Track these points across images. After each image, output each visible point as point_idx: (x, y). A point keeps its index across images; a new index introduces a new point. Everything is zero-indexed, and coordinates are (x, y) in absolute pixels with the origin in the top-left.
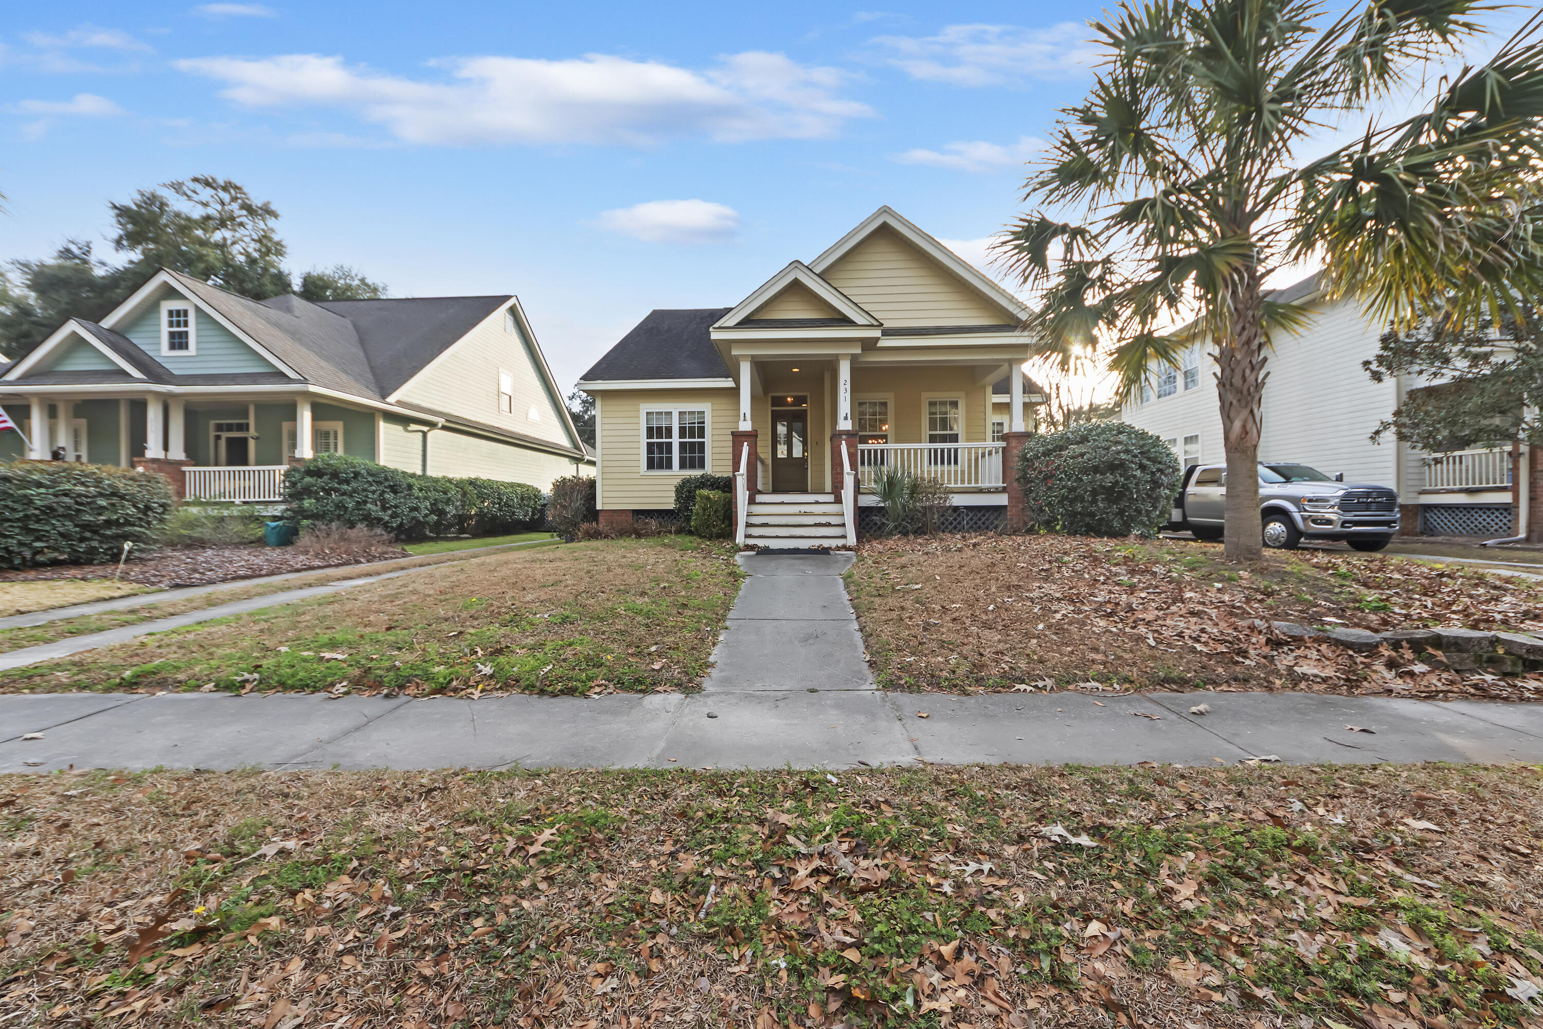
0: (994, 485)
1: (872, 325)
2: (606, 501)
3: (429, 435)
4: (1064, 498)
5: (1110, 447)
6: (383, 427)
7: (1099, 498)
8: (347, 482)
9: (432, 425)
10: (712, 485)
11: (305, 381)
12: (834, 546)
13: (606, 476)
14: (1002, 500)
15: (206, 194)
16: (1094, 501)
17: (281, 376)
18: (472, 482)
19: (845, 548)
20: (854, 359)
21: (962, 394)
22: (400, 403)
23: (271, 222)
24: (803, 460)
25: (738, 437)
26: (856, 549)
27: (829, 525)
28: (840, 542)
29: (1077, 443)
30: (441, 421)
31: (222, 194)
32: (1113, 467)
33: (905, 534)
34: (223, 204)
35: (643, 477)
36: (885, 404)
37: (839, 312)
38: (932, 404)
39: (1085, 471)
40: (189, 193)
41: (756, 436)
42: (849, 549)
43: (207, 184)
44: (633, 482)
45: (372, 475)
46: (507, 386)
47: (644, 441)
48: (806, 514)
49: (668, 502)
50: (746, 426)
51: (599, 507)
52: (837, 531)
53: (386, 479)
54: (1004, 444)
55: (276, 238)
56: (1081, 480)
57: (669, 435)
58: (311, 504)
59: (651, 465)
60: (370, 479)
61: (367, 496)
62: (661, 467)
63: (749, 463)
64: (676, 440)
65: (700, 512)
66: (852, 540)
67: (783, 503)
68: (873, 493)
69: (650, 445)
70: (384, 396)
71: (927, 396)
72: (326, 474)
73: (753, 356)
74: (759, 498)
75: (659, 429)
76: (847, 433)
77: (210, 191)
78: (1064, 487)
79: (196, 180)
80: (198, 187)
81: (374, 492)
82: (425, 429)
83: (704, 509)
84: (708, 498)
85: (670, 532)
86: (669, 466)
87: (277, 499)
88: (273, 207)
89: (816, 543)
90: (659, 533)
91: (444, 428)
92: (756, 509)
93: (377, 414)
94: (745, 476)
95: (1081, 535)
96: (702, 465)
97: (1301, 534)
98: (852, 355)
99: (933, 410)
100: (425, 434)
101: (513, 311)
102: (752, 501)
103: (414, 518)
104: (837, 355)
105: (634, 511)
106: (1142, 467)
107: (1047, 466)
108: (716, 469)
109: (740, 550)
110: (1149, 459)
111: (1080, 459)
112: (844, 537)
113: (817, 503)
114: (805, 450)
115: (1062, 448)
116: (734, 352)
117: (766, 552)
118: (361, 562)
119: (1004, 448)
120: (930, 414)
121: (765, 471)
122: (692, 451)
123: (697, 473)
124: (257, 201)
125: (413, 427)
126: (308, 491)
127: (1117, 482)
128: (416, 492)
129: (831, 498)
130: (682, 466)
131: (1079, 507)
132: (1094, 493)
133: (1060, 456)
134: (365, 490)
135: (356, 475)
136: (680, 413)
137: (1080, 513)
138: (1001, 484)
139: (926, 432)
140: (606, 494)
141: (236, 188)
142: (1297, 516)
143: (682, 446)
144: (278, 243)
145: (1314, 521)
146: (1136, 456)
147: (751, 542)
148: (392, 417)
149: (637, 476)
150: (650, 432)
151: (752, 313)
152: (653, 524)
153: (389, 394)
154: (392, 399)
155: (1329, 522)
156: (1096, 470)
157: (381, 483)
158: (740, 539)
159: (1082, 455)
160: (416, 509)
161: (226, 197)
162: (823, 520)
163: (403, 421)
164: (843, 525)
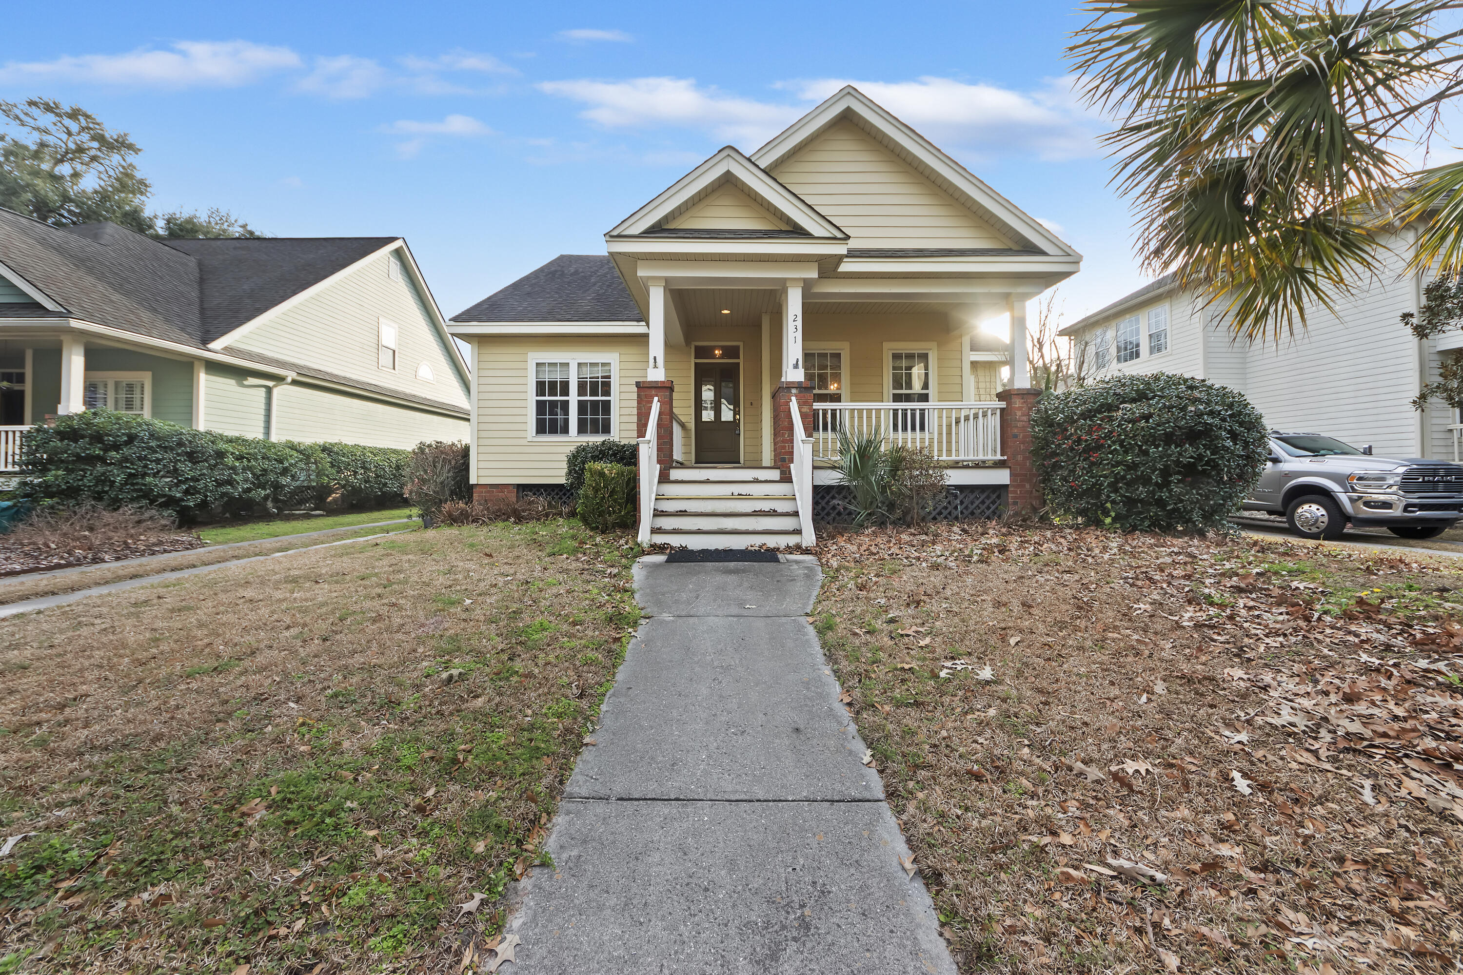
0: (990, 457)
1: (835, 238)
2: (481, 473)
3: (275, 391)
4: (1118, 479)
5: (1186, 406)
6: (203, 379)
7: (1175, 478)
8: (116, 447)
9: (280, 379)
10: (614, 455)
11: (69, 314)
12: (782, 546)
13: (482, 442)
14: (1002, 477)
15: (47, 120)
16: (1166, 484)
17: (36, 308)
18: (326, 449)
19: (798, 548)
20: (807, 285)
21: (934, 345)
22: (228, 350)
23: (131, 158)
24: (735, 424)
25: (645, 390)
26: (817, 552)
27: (773, 513)
28: (792, 540)
29: (1133, 401)
30: (291, 375)
31: (67, 122)
32: (1193, 435)
33: (882, 524)
34: (69, 134)
35: (531, 443)
36: (838, 356)
37: (789, 220)
38: (896, 357)
39: (1152, 440)
40: (22, 116)
41: (671, 389)
42: (807, 551)
43: (48, 108)
44: (517, 450)
45: (158, 439)
46: (389, 336)
47: (532, 398)
48: (741, 497)
49: (558, 475)
50: (657, 375)
51: (473, 481)
52: (788, 523)
53: (180, 444)
54: (1003, 404)
55: (138, 175)
56: (1146, 453)
57: (565, 391)
58: (56, 477)
59: (541, 429)
60: (153, 444)
61: (146, 466)
62: (553, 431)
63: (659, 425)
64: (573, 398)
65: (590, 493)
66: (809, 538)
67: (708, 482)
68: (833, 468)
69: (540, 405)
70: (205, 341)
71: (889, 348)
72: (83, 437)
73: (667, 280)
74: (675, 474)
75: (552, 384)
76: (799, 386)
77: (51, 117)
78: (1118, 464)
79: (32, 103)
80: (34, 111)
81: (158, 461)
82: (270, 384)
83: (596, 490)
84: (601, 474)
85: (560, 514)
86: (565, 430)
87: (10, 468)
88: (130, 140)
89: (756, 541)
90: (547, 515)
91: (295, 382)
92: (670, 490)
93: (196, 363)
94: (654, 444)
95: (1141, 531)
96: (607, 430)
97: (1348, 518)
98: (805, 280)
99: (897, 364)
100: (269, 390)
101: (398, 254)
102: (664, 478)
103: (224, 494)
104: (784, 280)
105: (519, 485)
106: (1234, 436)
107: (1089, 433)
108: (624, 434)
109: (643, 553)
110: (1241, 424)
111: (1143, 423)
112: (798, 532)
113: (756, 481)
114: (736, 412)
115: (1110, 408)
116: (641, 273)
117: (681, 556)
118: (103, 561)
119: (1002, 410)
120: (894, 368)
121: (687, 437)
122: (595, 411)
123: (597, 439)
124: (111, 132)
125: (251, 381)
126: (53, 461)
127: (1200, 457)
128: (229, 460)
129: (775, 475)
130: (582, 430)
131: (1142, 491)
132: (1166, 473)
133: (1111, 419)
134: (145, 458)
135: (132, 439)
136: (579, 364)
137: (1141, 501)
138: (999, 457)
139: (889, 389)
140: (481, 465)
141: (87, 116)
142: (1344, 498)
143: (582, 405)
144: (142, 182)
145: (1367, 504)
146: (1224, 420)
147: (659, 539)
148: (215, 368)
149: (524, 442)
150: (541, 388)
151: (667, 218)
152: (541, 503)
153: (213, 340)
154: (217, 344)
155: (1387, 505)
156: (1169, 439)
157: (172, 449)
158: (644, 536)
159: (1147, 417)
160: (230, 482)
161: (74, 127)
162: (766, 506)
163: (239, 373)
164: (796, 514)
